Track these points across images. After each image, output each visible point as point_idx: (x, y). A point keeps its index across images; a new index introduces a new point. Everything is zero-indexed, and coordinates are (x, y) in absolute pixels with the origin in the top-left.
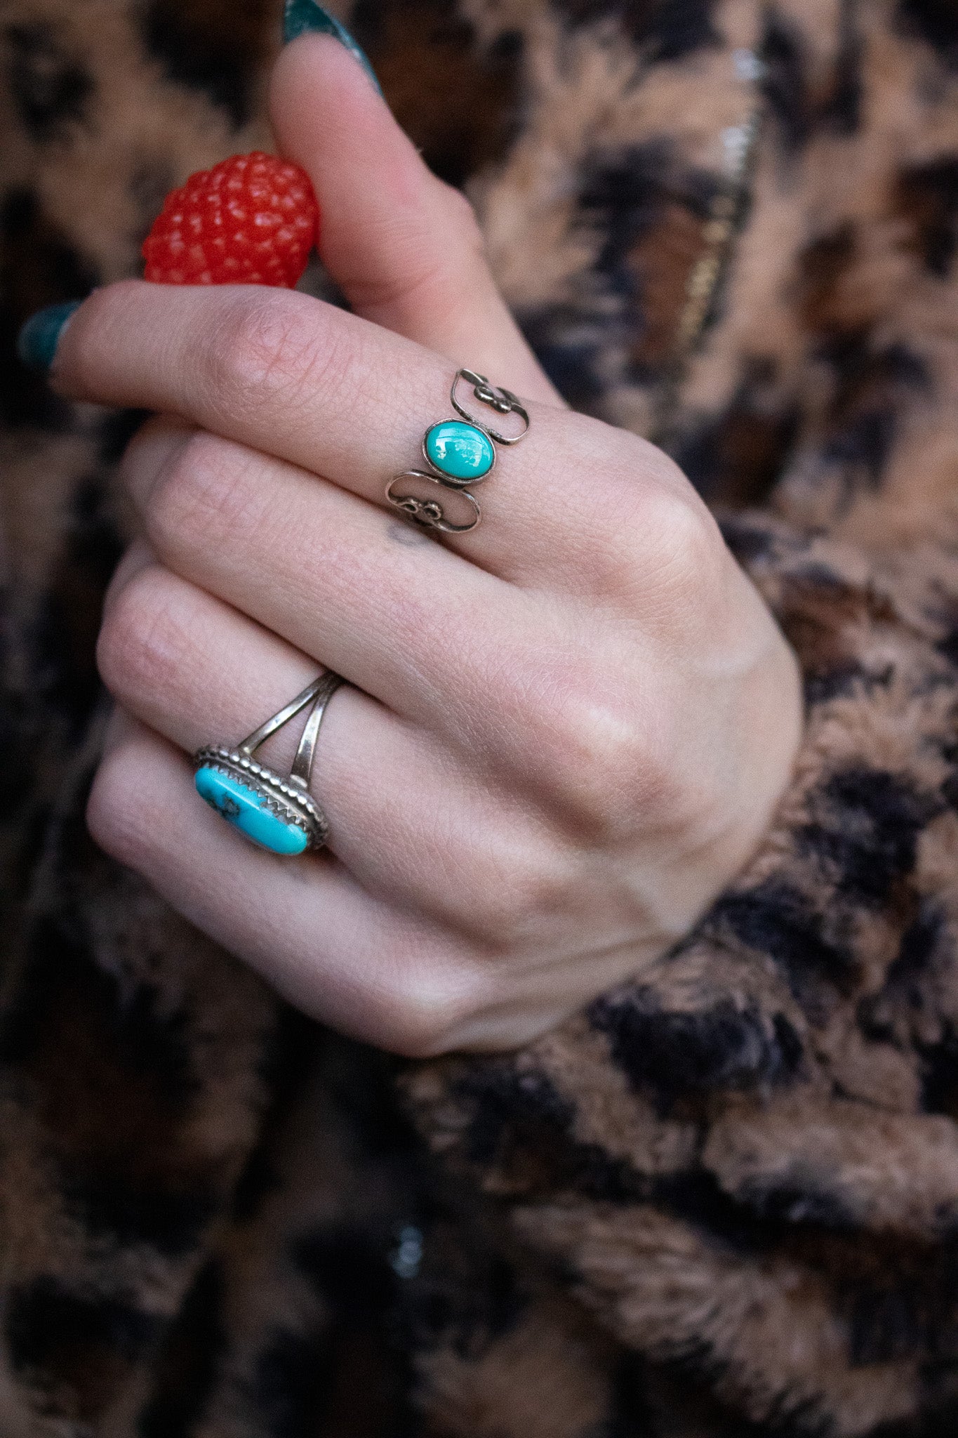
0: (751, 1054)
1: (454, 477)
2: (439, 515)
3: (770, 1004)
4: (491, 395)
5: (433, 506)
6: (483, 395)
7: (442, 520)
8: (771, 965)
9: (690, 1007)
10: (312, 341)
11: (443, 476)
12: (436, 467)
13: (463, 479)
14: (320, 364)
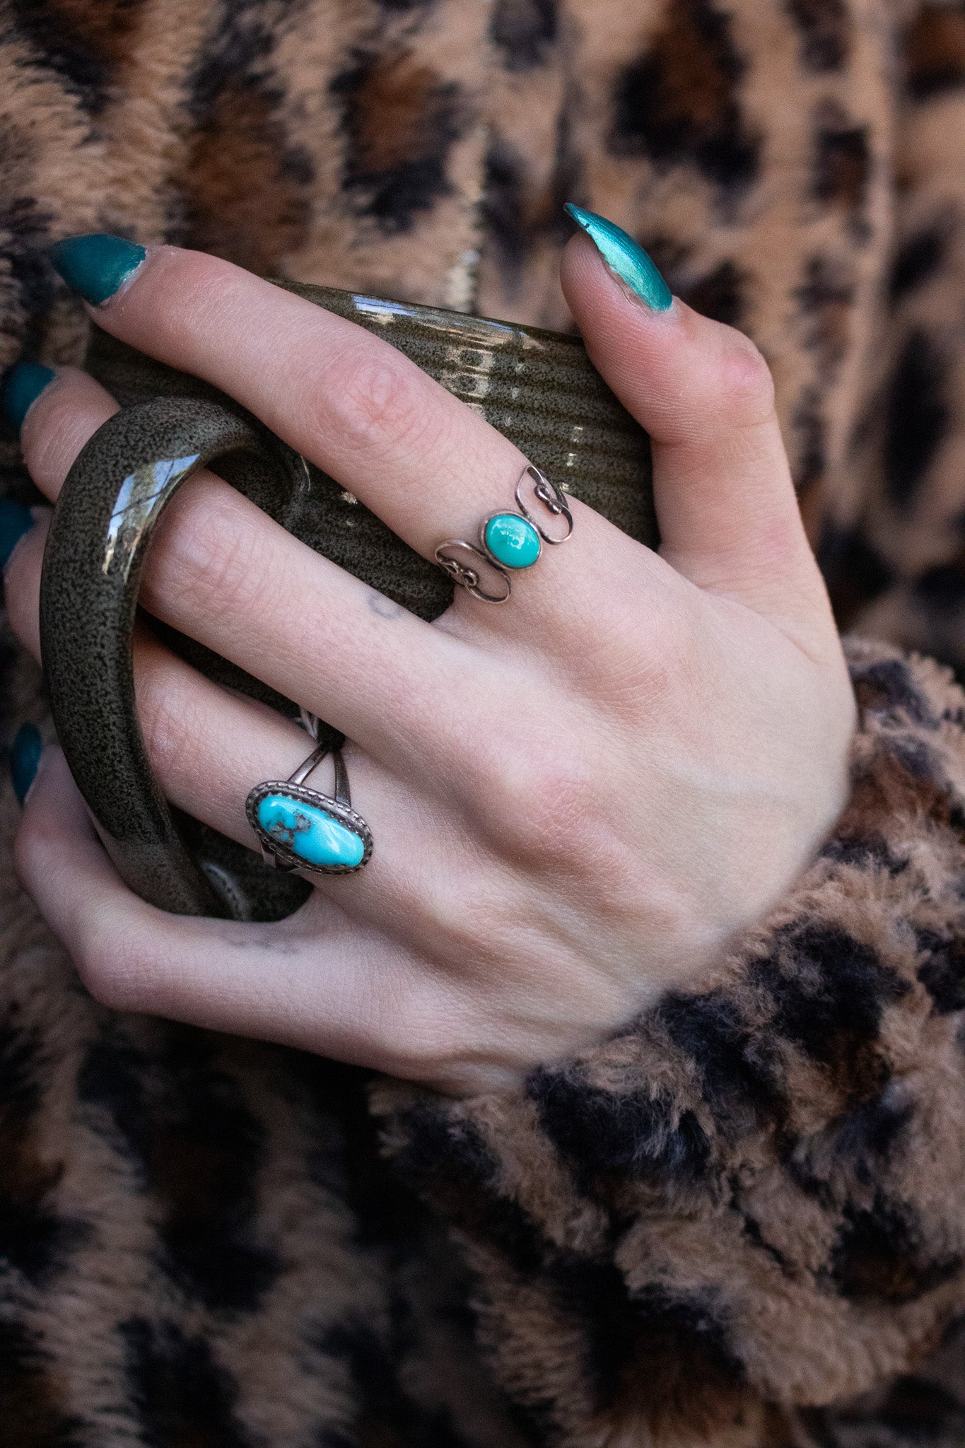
0: (655, 1145)
1: (500, 562)
2: (475, 583)
3: (683, 1102)
4: (548, 496)
5: (471, 574)
6: (541, 494)
7: (476, 588)
8: (690, 1066)
9: (612, 1088)
10: (412, 409)
11: (491, 556)
12: (489, 550)
13: (507, 566)
14: (415, 431)
